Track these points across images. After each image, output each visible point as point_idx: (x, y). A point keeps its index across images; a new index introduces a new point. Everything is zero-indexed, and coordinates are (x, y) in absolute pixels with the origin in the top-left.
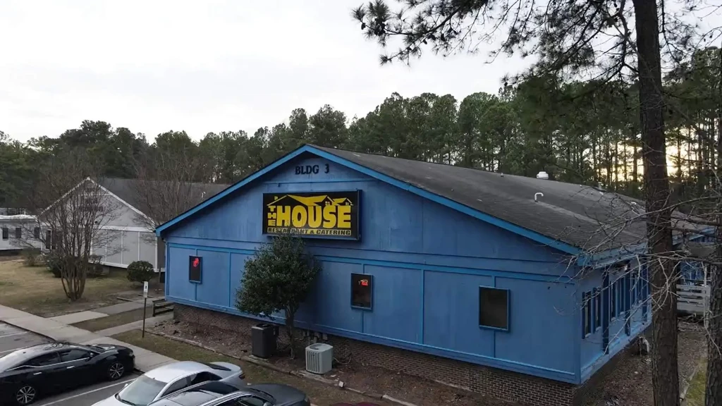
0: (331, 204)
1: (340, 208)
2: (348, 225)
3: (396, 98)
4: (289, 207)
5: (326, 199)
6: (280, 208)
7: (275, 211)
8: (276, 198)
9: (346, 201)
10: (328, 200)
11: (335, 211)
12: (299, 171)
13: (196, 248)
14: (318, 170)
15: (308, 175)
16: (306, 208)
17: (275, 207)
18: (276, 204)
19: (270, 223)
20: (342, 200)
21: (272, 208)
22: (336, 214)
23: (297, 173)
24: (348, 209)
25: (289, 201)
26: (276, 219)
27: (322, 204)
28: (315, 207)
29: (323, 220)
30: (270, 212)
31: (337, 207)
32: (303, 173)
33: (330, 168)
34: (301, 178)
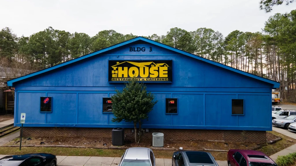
0: (155, 66)
1: (160, 68)
2: (166, 76)
3: (50, 29)
4: (127, 68)
5: (152, 64)
6: (120, 68)
7: (117, 69)
8: (118, 63)
9: (165, 65)
10: (153, 64)
11: (158, 70)
12: (132, 50)
13: (47, 92)
14: (145, 50)
15: (138, 52)
16: (138, 68)
17: (117, 67)
18: (118, 66)
19: (113, 76)
20: (162, 64)
21: (115, 68)
22: (158, 71)
23: (130, 51)
24: (166, 68)
25: (127, 65)
26: (118, 74)
27: (150, 67)
28: (144, 68)
29: (150, 73)
30: (113, 70)
31: (159, 68)
32: (134, 51)
33: (152, 49)
34: (133, 53)
